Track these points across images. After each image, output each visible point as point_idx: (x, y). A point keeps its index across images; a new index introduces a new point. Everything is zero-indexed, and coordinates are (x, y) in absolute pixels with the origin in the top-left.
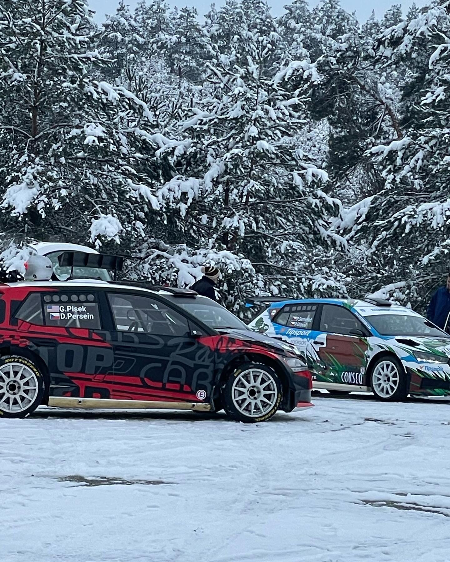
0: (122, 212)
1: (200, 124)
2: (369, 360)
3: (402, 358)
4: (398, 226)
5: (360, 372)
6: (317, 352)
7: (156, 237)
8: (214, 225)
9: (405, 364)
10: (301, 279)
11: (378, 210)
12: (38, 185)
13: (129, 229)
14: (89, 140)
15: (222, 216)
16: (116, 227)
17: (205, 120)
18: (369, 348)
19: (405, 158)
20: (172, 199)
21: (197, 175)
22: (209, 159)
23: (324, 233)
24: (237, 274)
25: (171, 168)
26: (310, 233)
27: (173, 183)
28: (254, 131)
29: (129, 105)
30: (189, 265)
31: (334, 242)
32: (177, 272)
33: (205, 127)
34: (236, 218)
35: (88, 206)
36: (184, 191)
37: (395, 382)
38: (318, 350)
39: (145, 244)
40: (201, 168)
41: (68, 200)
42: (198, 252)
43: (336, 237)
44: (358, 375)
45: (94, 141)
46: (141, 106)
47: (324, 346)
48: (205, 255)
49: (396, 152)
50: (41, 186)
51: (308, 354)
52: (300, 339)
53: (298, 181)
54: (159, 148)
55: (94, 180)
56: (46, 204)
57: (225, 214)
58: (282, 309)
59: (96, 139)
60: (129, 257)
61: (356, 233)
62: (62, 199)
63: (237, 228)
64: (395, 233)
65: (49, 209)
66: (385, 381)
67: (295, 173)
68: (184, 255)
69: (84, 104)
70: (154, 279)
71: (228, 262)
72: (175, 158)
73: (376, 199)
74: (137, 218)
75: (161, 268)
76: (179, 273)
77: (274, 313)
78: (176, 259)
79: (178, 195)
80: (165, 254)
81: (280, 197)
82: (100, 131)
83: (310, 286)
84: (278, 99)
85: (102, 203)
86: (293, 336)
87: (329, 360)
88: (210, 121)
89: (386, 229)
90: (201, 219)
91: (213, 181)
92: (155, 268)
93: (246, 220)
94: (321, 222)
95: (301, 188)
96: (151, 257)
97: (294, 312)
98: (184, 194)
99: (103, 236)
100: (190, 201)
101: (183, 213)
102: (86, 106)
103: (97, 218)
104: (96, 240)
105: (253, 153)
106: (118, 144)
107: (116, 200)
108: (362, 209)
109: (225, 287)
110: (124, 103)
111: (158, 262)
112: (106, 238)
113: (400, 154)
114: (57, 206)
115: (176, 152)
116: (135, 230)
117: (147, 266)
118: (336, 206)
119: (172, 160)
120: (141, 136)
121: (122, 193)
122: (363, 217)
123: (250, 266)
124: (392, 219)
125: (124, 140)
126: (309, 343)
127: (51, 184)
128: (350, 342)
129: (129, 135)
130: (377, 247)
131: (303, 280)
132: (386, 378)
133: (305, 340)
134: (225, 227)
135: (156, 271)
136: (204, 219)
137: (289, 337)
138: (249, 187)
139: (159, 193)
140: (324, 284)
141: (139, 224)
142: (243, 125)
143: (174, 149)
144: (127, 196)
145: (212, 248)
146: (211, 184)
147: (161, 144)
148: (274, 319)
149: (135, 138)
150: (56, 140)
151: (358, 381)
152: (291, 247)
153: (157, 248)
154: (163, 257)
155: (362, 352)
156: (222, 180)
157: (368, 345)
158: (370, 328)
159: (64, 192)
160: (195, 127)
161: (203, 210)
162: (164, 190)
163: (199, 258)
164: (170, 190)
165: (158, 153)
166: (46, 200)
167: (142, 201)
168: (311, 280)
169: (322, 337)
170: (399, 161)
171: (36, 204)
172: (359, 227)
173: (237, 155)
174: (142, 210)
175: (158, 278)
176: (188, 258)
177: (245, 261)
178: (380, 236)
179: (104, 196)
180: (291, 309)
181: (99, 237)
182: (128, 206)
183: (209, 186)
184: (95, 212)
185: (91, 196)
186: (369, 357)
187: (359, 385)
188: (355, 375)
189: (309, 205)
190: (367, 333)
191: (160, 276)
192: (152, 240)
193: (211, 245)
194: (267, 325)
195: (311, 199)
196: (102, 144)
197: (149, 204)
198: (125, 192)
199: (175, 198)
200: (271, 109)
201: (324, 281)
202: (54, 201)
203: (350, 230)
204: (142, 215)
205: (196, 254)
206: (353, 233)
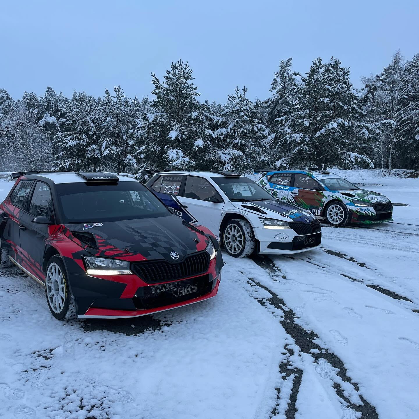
0: (204, 139)
1: (227, 112)
2: (325, 204)
3: (346, 204)
4: (284, 142)
5: (318, 209)
6: (293, 198)
7: (214, 146)
8: (231, 142)
9: (348, 207)
10: (257, 157)
11: (277, 137)
12: (179, 131)
13: (206, 144)
14: (193, 117)
15: (233, 139)
16: (202, 143)
17: (228, 111)
18: (324, 197)
19: (285, 122)
20: (218, 135)
21: (225, 128)
22: (229, 123)
23: (262, 144)
24: (238, 157)
25: (218, 126)
26: (258, 144)
27: (219, 130)
28: (243, 113)
29: (206, 107)
30: (224, 154)
31: (265, 147)
32: (220, 156)
33: (228, 113)
34: (237, 140)
35: (194, 137)
36: (222, 132)
37: (341, 216)
38: (294, 197)
39: (211, 148)
40: (227, 125)
41: (187, 135)
42: (226, 150)
43: (266, 145)
44: (317, 211)
45: (195, 117)
46: (209, 108)
47: (298, 195)
48: (229, 151)
49: (283, 120)
50: (180, 131)
51: (289, 198)
52: (283, 191)
53: (256, 128)
54: (215, 120)
55: (195, 129)
56: (181, 137)
57: (234, 139)
58: (273, 175)
59: (196, 116)
60: (206, 152)
61: (271, 144)
62: (186, 135)
63: (238, 143)
64: (283, 144)
65: (182, 138)
66: (335, 215)
67: (255, 126)
68: (222, 151)
69: (192, 106)
70: (214, 158)
71: (236, 153)
72: (219, 122)
73: (277, 134)
74: (208, 140)
75: (216, 155)
76: (221, 156)
77: (269, 177)
78: (220, 152)
79: (220, 133)
80: (217, 151)
81: (250, 134)
82: (197, 114)
83: (259, 160)
84: (249, 104)
85: (198, 136)
86: (280, 189)
87: (300, 202)
88: (229, 111)
89: (281, 143)
90: (227, 141)
91: (230, 129)
92: (214, 155)
93: (240, 140)
94: (262, 141)
95: (257, 130)
96: (213, 152)
97: (279, 177)
98: (222, 133)
99: (198, 146)
100: (224, 135)
101: (222, 139)
102: (193, 107)
103: (197, 140)
104: (196, 147)
105: (242, 120)
106: (203, 119)
107: (202, 135)
108: (273, 137)
109: (235, 161)
110: (204, 107)
111: (215, 153)
112: (199, 146)
113: (284, 120)
114: (184, 137)
115: (220, 121)
116: (208, 144)
117: (212, 155)
118: (267, 136)
119: (218, 124)
120: (209, 116)
121: (204, 133)
122: (273, 139)
123: (242, 154)
124: (283, 139)
125: (204, 118)
126: (289, 193)
127: (182, 130)
128: (313, 193)
129: (206, 116)
130: (278, 148)
131: (257, 158)
132: (335, 214)
133: (287, 191)
134: (234, 143)
135: (214, 156)
136: (228, 140)
137: (278, 190)
138: (241, 130)
139: (215, 133)
140: (264, 159)
141: (209, 142)
142: (239, 112)
143: (219, 120)
144: (205, 134)
145: (231, 149)
146: (230, 130)
147: (215, 119)
148: (269, 181)
149: (208, 117)
150: (185, 117)
151: (317, 214)
152: (254, 148)
153: (214, 149)
154: (216, 152)
155: (321, 199)
156: (233, 129)
157: (323, 196)
158: (324, 186)
159: (186, 133)
160: (225, 113)
161: (228, 138)
162: (216, 132)
163: (227, 152)
164: (218, 132)
165: (214, 121)
166: (181, 135)
167: (210, 135)
168: (259, 158)
169: (296, 190)
170: (284, 122)
171: (178, 137)
172: (272, 142)
173: (238, 120)
174: (210, 138)
175: (215, 158)
176: (223, 152)
177: (241, 153)
178: (279, 144)
179: (199, 134)
180: (278, 176)
181: (197, 146)
182: (206, 137)
183: (229, 130)
184: (196, 139)
185: (195, 134)
186: (325, 202)
187: (318, 216)
188: (315, 211)
189: (258, 136)
190: (322, 189)
191: (215, 157)
192: (213, 147)
193: (230, 148)
194: (266, 183)
195: (259, 134)
196: (197, 118)
197: (212, 136)
198: (205, 132)
199: (219, 134)
200: (247, 107)
201: (264, 158)
202: (184, 135)
203: (269, 143)
204: (210, 139)
205: (226, 151)
206: (270, 144)
